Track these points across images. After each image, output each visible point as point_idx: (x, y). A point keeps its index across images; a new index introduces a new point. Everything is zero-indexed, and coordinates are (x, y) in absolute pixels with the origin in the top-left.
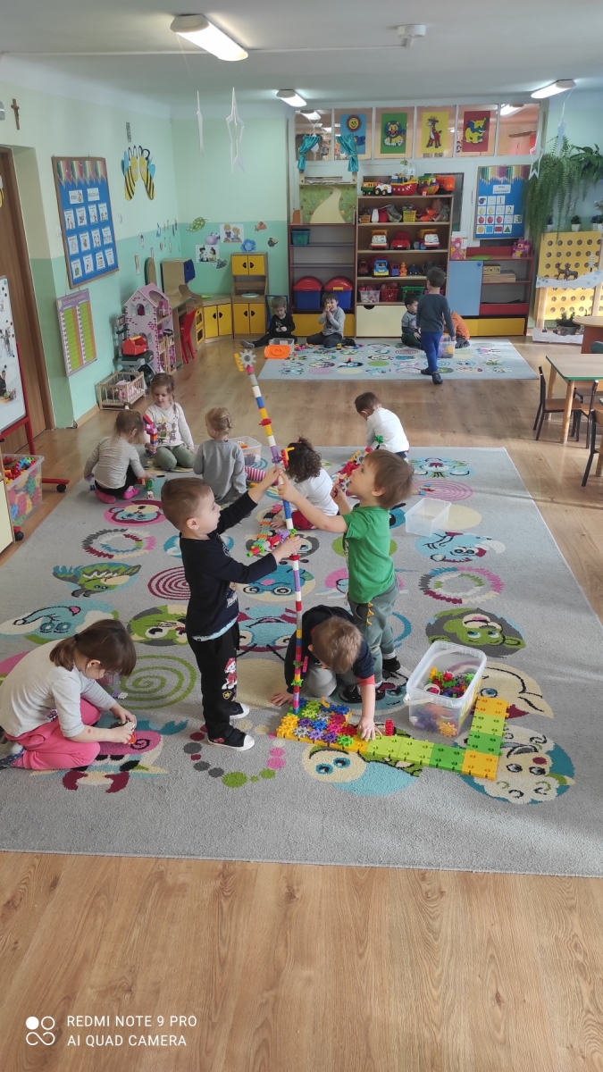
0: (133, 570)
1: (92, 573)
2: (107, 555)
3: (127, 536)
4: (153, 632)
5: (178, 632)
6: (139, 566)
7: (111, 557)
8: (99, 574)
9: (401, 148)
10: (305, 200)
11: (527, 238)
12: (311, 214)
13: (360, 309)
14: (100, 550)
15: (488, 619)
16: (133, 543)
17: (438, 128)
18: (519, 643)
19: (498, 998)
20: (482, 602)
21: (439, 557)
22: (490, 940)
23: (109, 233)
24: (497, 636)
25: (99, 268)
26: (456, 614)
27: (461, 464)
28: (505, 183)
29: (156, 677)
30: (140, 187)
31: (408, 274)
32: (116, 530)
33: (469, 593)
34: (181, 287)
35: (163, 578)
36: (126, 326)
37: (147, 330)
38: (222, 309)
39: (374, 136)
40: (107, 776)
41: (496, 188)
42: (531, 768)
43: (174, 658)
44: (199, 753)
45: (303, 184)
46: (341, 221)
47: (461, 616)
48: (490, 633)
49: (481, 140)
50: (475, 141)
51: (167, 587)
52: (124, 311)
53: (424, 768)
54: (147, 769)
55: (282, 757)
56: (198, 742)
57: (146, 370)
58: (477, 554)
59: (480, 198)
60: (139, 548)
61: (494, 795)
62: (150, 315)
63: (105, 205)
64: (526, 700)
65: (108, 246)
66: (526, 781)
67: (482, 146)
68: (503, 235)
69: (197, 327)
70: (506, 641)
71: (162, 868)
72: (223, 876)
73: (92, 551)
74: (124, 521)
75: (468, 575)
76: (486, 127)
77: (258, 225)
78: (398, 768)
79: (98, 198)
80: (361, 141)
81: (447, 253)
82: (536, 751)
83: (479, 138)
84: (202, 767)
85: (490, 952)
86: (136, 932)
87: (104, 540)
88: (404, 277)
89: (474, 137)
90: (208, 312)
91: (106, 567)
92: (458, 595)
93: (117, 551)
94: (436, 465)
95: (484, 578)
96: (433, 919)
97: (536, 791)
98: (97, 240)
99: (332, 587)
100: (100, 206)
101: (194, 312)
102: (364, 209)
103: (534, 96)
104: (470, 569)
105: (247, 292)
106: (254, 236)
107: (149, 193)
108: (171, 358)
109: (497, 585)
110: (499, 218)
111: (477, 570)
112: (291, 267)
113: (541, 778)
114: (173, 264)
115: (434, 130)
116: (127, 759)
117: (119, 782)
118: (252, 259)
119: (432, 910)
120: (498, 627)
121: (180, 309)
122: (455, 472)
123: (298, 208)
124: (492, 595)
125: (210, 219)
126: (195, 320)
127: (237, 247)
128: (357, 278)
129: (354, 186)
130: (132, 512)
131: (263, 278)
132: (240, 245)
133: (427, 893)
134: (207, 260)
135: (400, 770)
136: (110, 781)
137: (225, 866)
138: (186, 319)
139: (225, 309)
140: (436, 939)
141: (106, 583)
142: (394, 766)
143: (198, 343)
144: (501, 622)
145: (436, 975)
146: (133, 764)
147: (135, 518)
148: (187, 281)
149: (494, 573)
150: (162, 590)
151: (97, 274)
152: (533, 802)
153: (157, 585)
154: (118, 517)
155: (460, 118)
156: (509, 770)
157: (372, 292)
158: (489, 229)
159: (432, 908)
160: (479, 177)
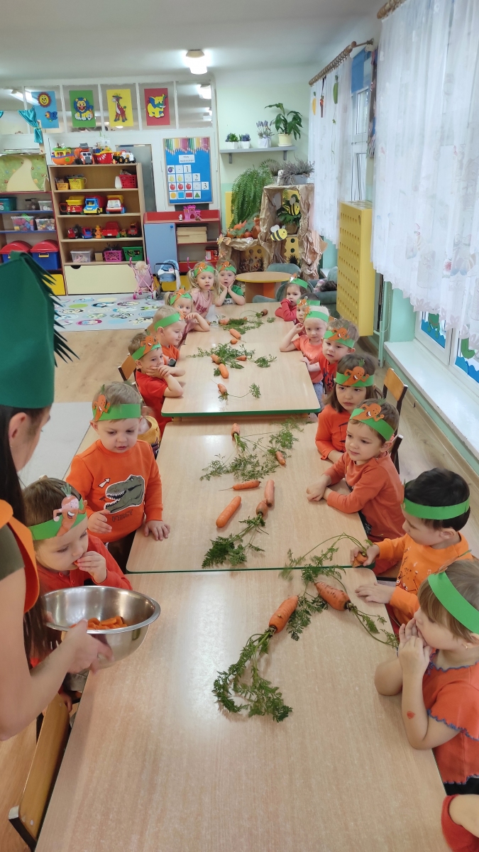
9: (91, 122)
12: (7, 182)
13: (68, 269)
17: (122, 103)
28: (190, 153)
39: (64, 112)
41: (181, 158)
46: (36, 188)
49: (162, 115)
50: (158, 115)
67: (164, 120)
68: (194, 200)
76: (166, 102)
80: (54, 116)
81: (137, 216)
83: (160, 112)
89: (155, 112)
110: (188, 185)
115: (119, 106)
128: (62, 241)
129: (43, 157)
158: (181, 195)
160: (164, 148)
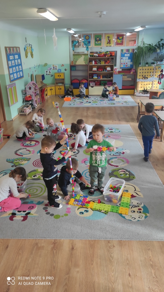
0: (28, 160)
1: (17, 161)
2: (21, 155)
3: (27, 150)
4: (34, 176)
5: (41, 176)
6: (30, 158)
7: (22, 156)
8: (19, 161)
9: (100, 44)
10: (74, 58)
11: (134, 68)
12: (76, 62)
13: (90, 88)
14: (19, 154)
15: (125, 171)
16: (28, 152)
17: (110, 39)
18: (134, 177)
19: (129, 275)
20: (124, 166)
21: (112, 154)
22: (127, 259)
23: (21, 67)
24: (128, 175)
25: (18, 77)
26: (116, 170)
27: (118, 129)
28: (128, 53)
29: (35, 189)
30: (29, 55)
31: (103, 78)
32: (24, 149)
33: (120, 164)
34: (41, 82)
35: (37, 161)
36: (26, 93)
37: (32, 94)
38: (52, 88)
39: (93, 41)
40: (22, 217)
41: (126, 55)
42: (137, 211)
43: (40, 184)
44: (47, 210)
45: (74, 54)
46: (84, 64)
47: (118, 170)
48: (126, 175)
49: (121, 42)
50: (120, 42)
51: (38, 164)
52: (25, 88)
53: (109, 212)
54: (33, 214)
55: (70, 210)
56: (47, 207)
57: (32, 104)
58: (122, 153)
59: (121, 57)
60: (30, 153)
61: (128, 219)
62: (33, 89)
63: (20, 60)
64: (136, 193)
65: (21, 71)
66: (136, 215)
67: (122, 44)
68: (128, 68)
69: (46, 93)
70: (130, 177)
71: (37, 242)
72: (54, 244)
73: (17, 154)
74: (26, 146)
75: (120, 159)
76: (123, 39)
77: (62, 65)
78: (102, 212)
79: (18, 58)
80: (89, 42)
81: (113, 73)
82: (139, 207)
83: (121, 41)
84: (48, 213)
85: (127, 262)
86: (30, 260)
87: (20, 151)
88: (101, 79)
89: (119, 41)
90: (49, 89)
91: (21, 159)
92: (117, 165)
93: (24, 154)
94: (111, 129)
95: (124, 160)
96: (112, 254)
97: (139, 217)
98: (18, 69)
99: (83, 163)
100: (18, 60)
101: (45, 89)
102: (91, 61)
103: (135, 30)
104: (120, 157)
105: (59, 83)
106: (61, 68)
107: (32, 56)
108: (39, 101)
109: (128, 162)
110: (127, 63)
111: (122, 158)
112: (71, 76)
113: (140, 214)
114: (39, 76)
115: (109, 39)
116: (27, 212)
117: (25, 218)
118: (60, 74)
119: (111, 251)
120: (128, 173)
121: (41, 88)
122: (116, 131)
123: (73, 60)
124: (126, 164)
125: (49, 63)
126: (45, 91)
127: (56, 71)
128: (89, 79)
129: (88, 55)
130: (28, 143)
131: (63, 79)
132: (57, 70)
133: (110, 246)
134: (48, 75)
135: (102, 213)
136: (23, 218)
137: (54, 241)
138: (42, 91)
139: (53, 88)
140: (113, 259)
141: (21, 163)
142: (101, 212)
143: (46, 97)
144: (129, 172)
145: (113, 269)
146: (29, 213)
147: (29, 145)
148: (42, 80)
149: (127, 159)
150: (37, 165)
151: (18, 79)
152: (138, 221)
153: (35, 163)
154: (24, 145)
155: (116, 36)
156: (132, 212)
157: (93, 83)
158: (124, 66)
159: (111, 250)
160: (121, 52)
